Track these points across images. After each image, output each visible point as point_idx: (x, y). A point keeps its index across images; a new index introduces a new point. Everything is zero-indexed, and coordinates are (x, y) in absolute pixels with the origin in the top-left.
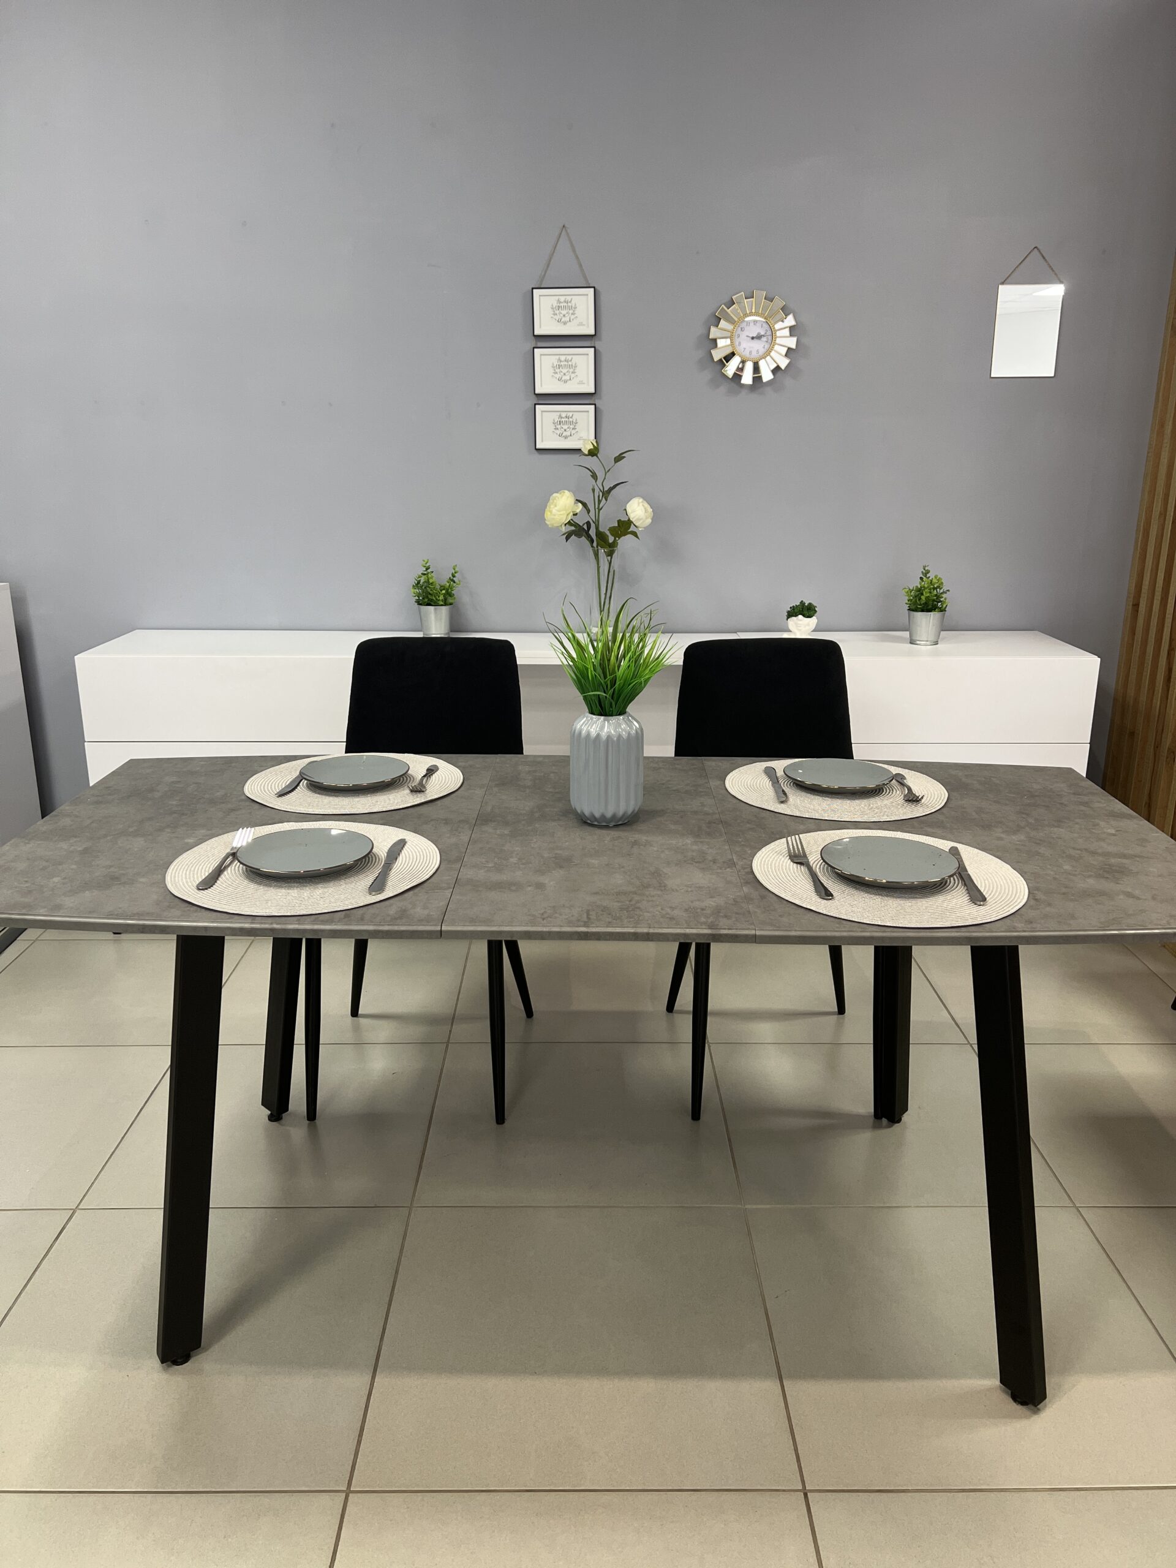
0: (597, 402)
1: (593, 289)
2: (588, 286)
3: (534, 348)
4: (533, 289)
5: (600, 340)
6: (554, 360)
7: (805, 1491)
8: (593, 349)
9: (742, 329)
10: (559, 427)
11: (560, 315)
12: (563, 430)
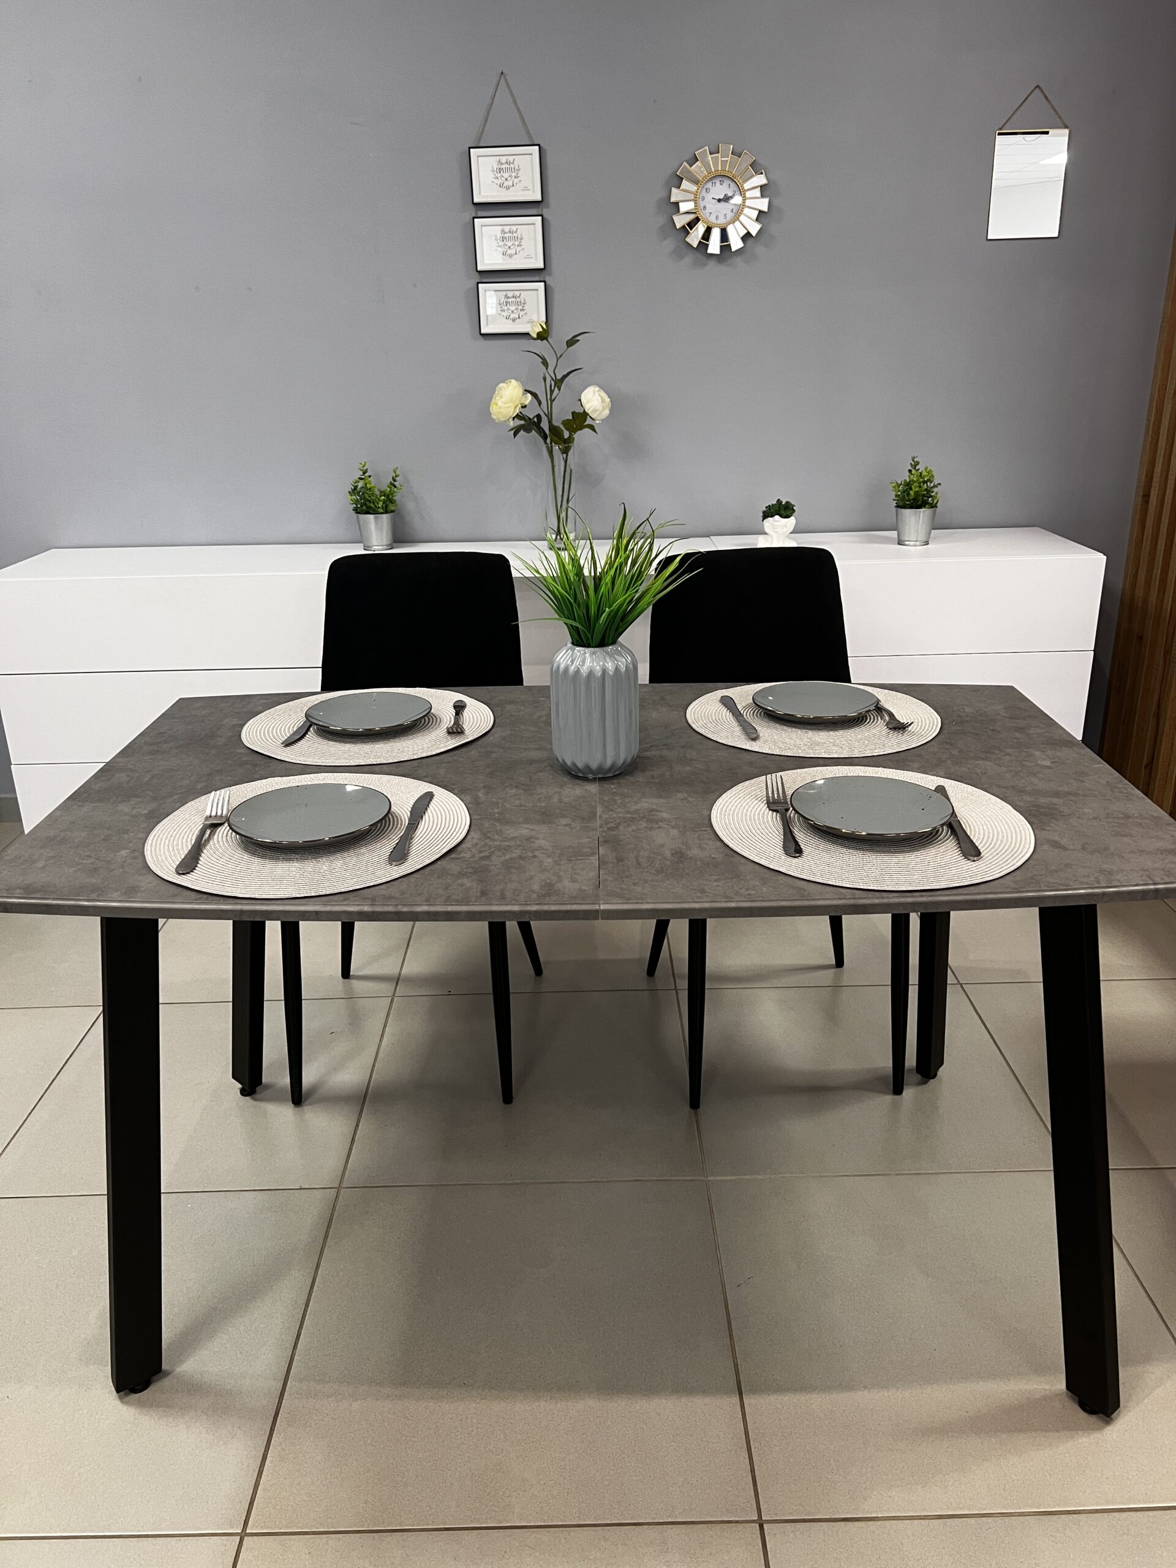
0: (547, 279)
1: (537, 147)
2: (532, 143)
3: (474, 218)
5: (548, 207)
6: (497, 231)
8: (540, 218)
9: (706, 189)
10: (505, 308)
11: (502, 178)
12: (510, 311)
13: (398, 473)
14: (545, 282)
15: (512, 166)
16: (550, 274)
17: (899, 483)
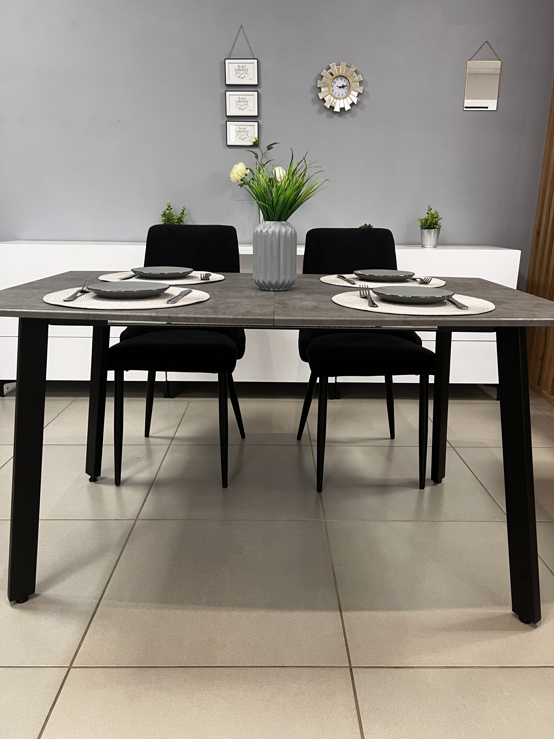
1: (256, 60)
2: (254, 58)
3: (226, 91)
5: (260, 88)
6: (236, 98)
8: (257, 92)
9: (334, 82)
10: (238, 133)
11: (240, 74)
12: (241, 135)
13: (185, 208)
14: (258, 122)
15: (244, 68)
16: (261, 119)
17: (422, 219)
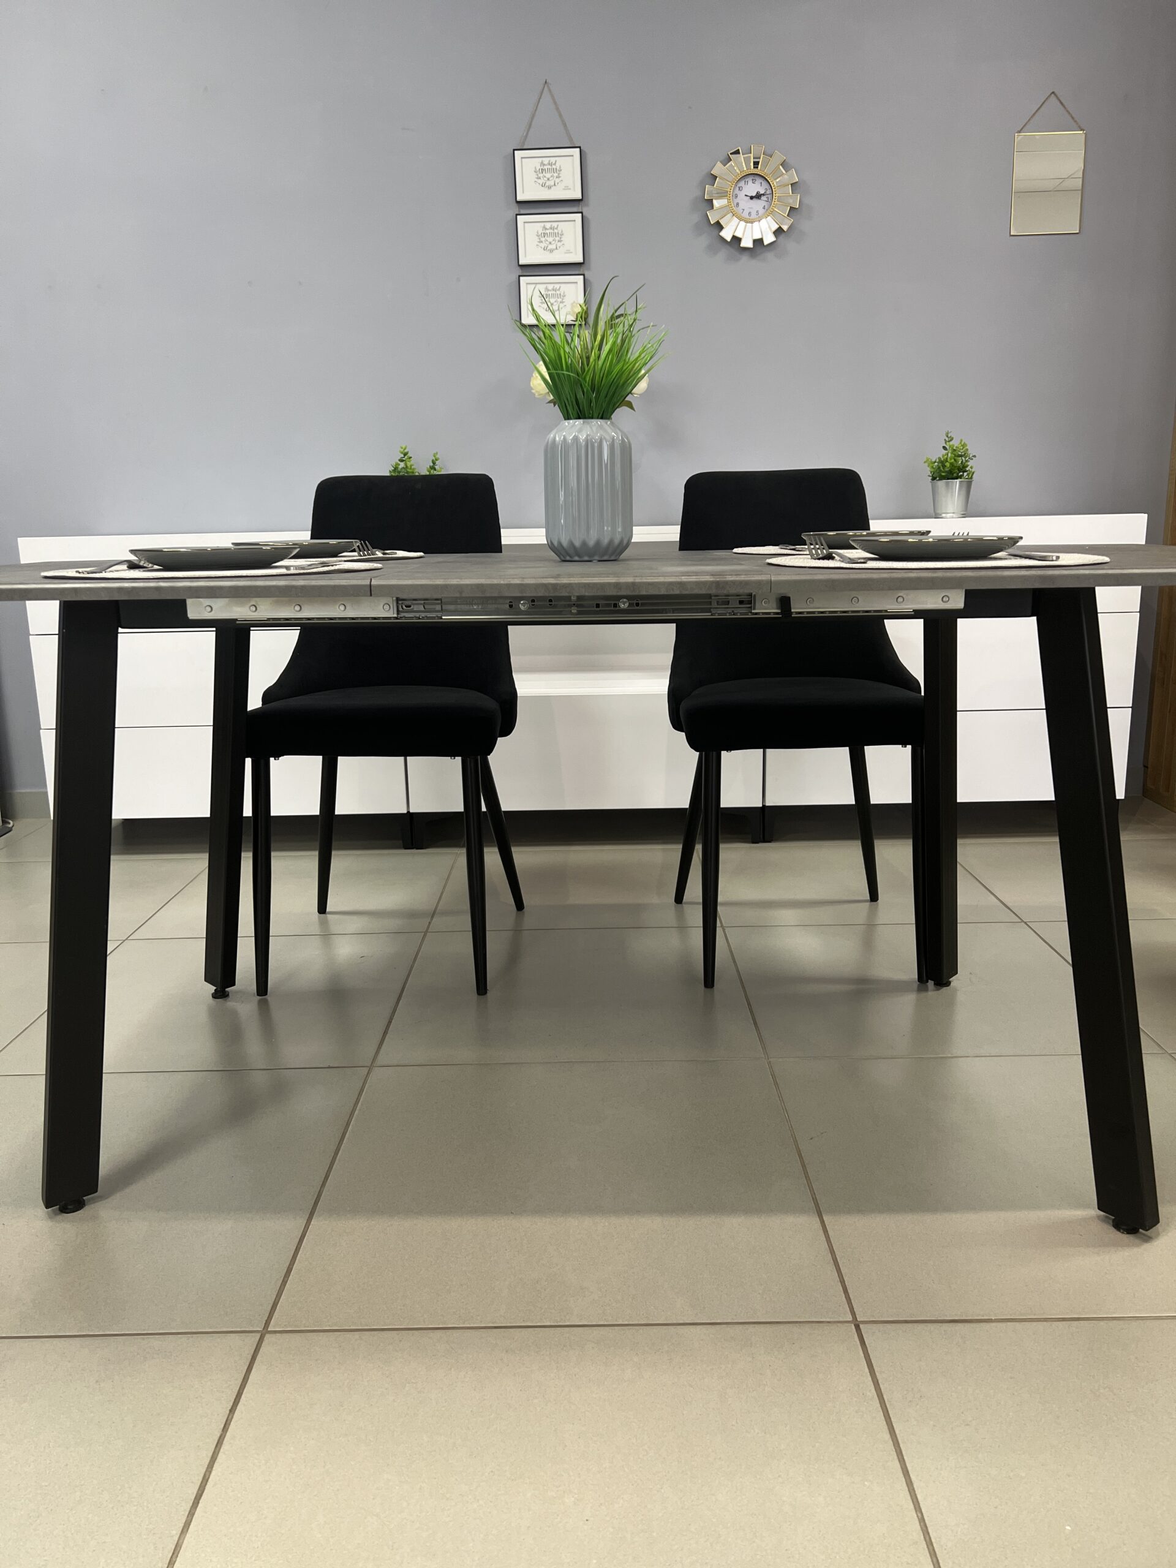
0: (586, 273)
1: (578, 149)
2: (574, 146)
3: (517, 215)
4: (514, 150)
5: (587, 205)
6: (539, 227)
7: (857, 1323)
8: (580, 215)
9: (739, 188)
11: (545, 179)
13: (437, 456)
14: (584, 275)
15: (554, 166)
16: (589, 269)
